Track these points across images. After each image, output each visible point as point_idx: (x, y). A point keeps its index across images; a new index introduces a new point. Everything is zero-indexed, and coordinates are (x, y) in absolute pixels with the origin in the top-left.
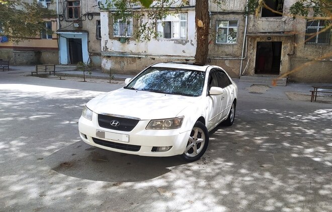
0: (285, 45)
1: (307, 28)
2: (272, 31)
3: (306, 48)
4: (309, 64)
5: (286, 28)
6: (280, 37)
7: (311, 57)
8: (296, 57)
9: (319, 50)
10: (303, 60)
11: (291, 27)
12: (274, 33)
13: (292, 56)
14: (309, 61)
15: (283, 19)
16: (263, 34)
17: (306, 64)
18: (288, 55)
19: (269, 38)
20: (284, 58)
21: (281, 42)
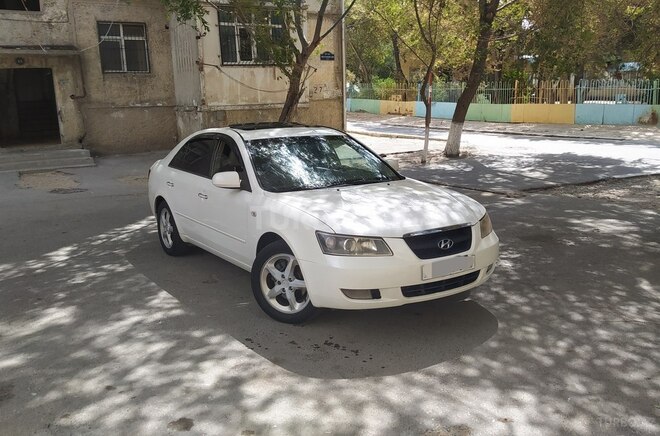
0: (61, 76)
1: (100, 39)
2: (23, 43)
3: (108, 82)
4: (120, 115)
5: (54, 37)
6: (46, 57)
7: (120, 102)
8: (90, 102)
9: (134, 86)
10: (107, 108)
11: (67, 37)
12: (29, 47)
13: (81, 99)
14: (118, 108)
15: (45, 18)
16: (8, 51)
17: (115, 115)
18: (72, 97)
19: (19, 59)
20: (65, 105)
21: (51, 70)
